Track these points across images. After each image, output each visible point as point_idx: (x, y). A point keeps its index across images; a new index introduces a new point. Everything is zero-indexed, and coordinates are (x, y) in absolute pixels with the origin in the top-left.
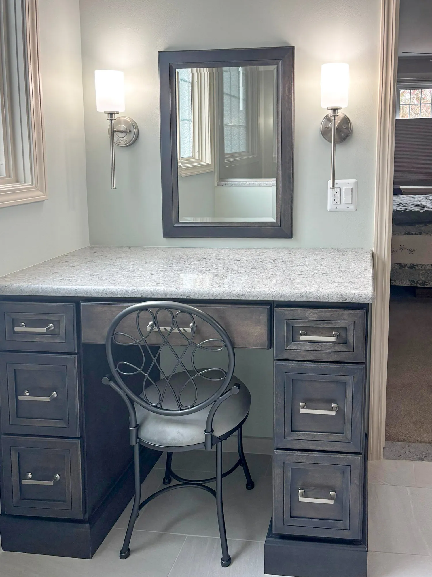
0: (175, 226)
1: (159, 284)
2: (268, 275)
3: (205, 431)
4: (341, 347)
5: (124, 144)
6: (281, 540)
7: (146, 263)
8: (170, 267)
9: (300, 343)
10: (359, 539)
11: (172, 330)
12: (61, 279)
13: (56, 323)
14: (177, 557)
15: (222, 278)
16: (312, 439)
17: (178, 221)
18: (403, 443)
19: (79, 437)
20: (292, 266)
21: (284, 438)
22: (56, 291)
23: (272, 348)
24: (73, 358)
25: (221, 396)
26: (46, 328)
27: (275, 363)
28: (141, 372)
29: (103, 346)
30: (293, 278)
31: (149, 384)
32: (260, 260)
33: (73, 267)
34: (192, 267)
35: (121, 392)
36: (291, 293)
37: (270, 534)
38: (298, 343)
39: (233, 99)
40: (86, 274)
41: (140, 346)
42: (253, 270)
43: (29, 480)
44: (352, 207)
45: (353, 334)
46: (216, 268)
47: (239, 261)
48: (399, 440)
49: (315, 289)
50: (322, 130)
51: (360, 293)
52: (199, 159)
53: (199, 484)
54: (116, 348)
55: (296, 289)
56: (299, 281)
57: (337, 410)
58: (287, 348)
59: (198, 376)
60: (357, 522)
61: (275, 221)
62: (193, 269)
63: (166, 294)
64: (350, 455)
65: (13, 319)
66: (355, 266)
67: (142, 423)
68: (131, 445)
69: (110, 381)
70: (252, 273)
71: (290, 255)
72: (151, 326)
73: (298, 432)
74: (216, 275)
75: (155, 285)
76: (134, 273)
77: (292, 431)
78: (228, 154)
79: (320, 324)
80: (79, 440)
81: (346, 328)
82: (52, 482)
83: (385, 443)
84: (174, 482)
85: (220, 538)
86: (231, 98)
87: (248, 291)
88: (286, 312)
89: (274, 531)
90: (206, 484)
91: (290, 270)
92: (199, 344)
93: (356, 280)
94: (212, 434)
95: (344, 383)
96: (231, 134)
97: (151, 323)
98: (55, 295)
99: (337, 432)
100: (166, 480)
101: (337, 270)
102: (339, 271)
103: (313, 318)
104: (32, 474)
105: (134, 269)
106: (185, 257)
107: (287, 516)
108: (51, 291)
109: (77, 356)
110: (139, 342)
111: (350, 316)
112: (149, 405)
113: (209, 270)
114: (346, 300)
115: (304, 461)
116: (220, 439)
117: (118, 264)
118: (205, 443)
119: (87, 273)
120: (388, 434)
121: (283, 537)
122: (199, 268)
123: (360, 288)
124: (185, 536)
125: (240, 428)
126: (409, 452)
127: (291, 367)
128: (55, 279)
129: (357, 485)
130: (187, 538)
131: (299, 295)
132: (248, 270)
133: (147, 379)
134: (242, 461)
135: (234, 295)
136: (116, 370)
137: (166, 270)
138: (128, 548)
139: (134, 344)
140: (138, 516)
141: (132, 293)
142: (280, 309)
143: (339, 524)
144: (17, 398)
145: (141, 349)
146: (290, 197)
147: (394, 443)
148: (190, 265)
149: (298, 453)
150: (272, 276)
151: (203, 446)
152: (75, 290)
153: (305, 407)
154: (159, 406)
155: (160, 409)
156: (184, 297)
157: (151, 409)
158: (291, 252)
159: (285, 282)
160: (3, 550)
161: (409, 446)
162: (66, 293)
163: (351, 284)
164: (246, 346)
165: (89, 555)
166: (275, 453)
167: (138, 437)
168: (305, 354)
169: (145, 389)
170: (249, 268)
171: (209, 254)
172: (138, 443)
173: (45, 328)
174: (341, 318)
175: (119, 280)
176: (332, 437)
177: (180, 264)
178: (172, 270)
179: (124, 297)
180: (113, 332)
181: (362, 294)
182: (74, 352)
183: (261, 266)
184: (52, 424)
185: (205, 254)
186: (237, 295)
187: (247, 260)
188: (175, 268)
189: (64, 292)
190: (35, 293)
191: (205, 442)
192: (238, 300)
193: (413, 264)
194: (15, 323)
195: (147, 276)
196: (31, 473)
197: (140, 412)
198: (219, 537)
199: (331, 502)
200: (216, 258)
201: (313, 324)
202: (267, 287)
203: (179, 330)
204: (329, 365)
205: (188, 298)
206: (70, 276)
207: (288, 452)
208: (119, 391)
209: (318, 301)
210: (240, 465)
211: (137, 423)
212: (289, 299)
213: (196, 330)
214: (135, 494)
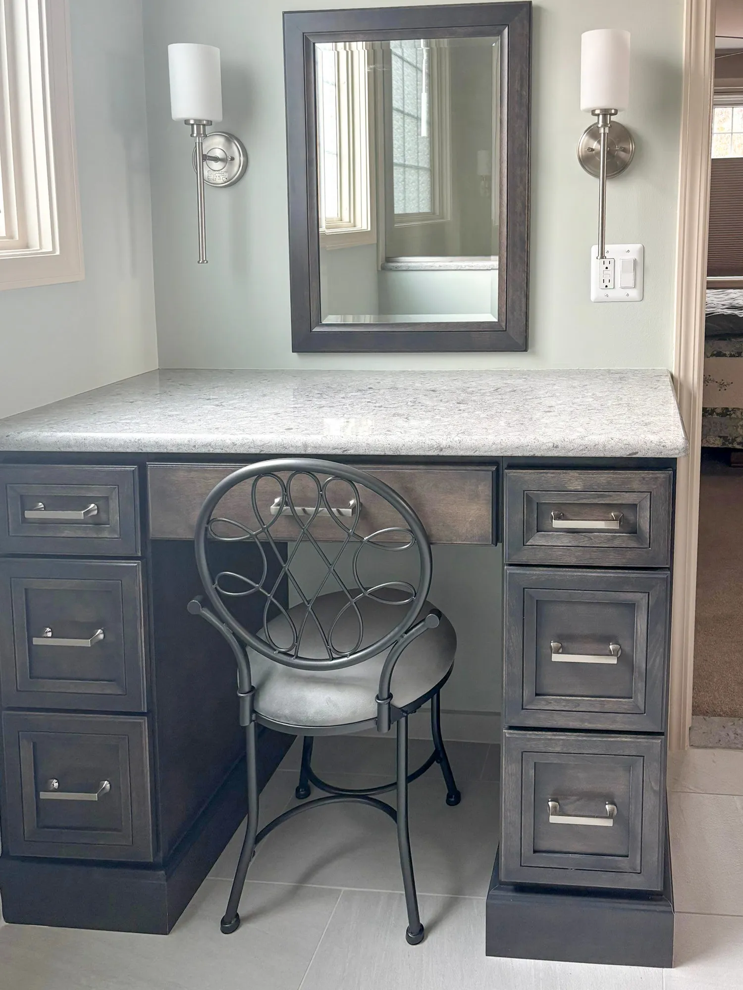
0: (313, 330)
1: (292, 429)
2: (489, 413)
3: (378, 697)
4: (624, 541)
5: (221, 181)
6: (518, 895)
7: (264, 395)
8: (309, 402)
9: (551, 533)
10: (659, 890)
11: (316, 512)
12: (110, 422)
13: (103, 501)
14: (326, 928)
15: (406, 418)
16: (574, 710)
17: (319, 323)
18: (724, 718)
19: (146, 711)
20: (530, 397)
21: (523, 709)
22: (102, 442)
23: (499, 544)
24: (134, 566)
25: (406, 633)
26: (83, 512)
27: (506, 571)
28: (261, 589)
29: (189, 545)
30: (537, 417)
31: (274, 613)
32: (472, 389)
33: (132, 402)
34: (348, 401)
35: (222, 628)
36: (536, 441)
37: (496, 883)
38: (547, 534)
39: (408, 120)
40: (155, 414)
41: (258, 543)
42: (461, 405)
43: (53, 792)
44: (634, 294)
45: (648, 517)
46: (393, 402)
47: (433, 391)
48: (715, 714)
49: (579, 434)
50: (580, 154)
51: (661, 440)
52: (350, 222)
53: (363, 796)
54: (213, 546)
55: (544, 435)
56: (548, 421)
57: (619, 656)
58: (527, 544)
59: (364, 597)
60: (654, 857)
61: (497, 320)
62: (352, 405)
63: (305, 446)
64: (643, 736)
65: (21, 496)
66: (646, 397)
67: (262, 684)
68: (242, 725)
69: (203, 608)
70: (460, 410)
71: (525, 381)
72: (278, 505)
73: (548, 697)
74: (394, 414)
75: (285, 431)
76: (245, 412)
77: (537, 695)
78: (399, 215)
79: (589, 498)
80: (146, 718)
81: (636, 505)
82: (97, 794)
83: (692, 719)
84: (317, 793)
85: (404, 892)
86: (404, 117)
87: (457, 439)
88: (527, 478)
89: (503, 878)
90: (377, 796)
91: (528, 405)
92: (367, 538)
93: (652, 419)
94: (389, 703)
95: (631, 606)
96: (404, 180)
97: (277, 500)
98: (99, 450)
99: (618, 695)
100: (301, 790)
101: (614, 403)
102: (619, 405)
103: (575, 488)
104: (58, 782)
105: (243, 405)
106: (334, 386)
107: (527, 850)
108: (92, 443)
109: (140, 563)
110: (256, 535)
111: (644, 481)
112: (275, 650)
113: (381, 407)
114: (637, 453)
115: (558, 749)
116: (403, 711)
117: (211, 397)
118: (377, 720)
119: (157, 413)
120: (696, 703)
121: (521, 888)
122: (362, 402)
123: (660, 431)
124: (340, 890)
125: (436, 695)
126: (735, 734)
127: (534, 578)
128: (99, 423)
129: (655, 791)
130: (342, 892)
131: (551, 445)
132: (451, 405)
133: (272, 603)
134: (439, 755)
135: (431, 448)
136: (214, 586)
137: (302, 407)
138: (236, 914)
139: (248, 538)
140: (253, 856)
141: (242, 445)
142: (515, 473)
143: (623, 863)
144: (30, 641)
145: (261, 548)
146: (524, 275)
147: (707, 718)
148: (344, 398)
149: (549, 735)
150: (498, 414)
151: (372, 725)
152: (137, 440)
153: (561, 651)
154: (292, 652)
155: (294, 657)
156: (339, 452)
157: (278, 657)
158: (525, 375)
159: (523, 424)
160: (6, 922)
161: (734, 724)
162: (120, 446)
163: (644, 426)
164: (452, 540)
165: (164, 926)
166: (506, 736)
167: (253, 711)
168: (560, 553)
169: (267, 623)
170: (454, 402)
171: (378, 381)
172: (254, 721)
173: (81, 510)
174: (629, 487)
175: (217, 423)
176: (611, 704)
177: (326, 397)
178: (313, 406)
179: (228, 452)
180: (207, 518)
181: (666, 441)
182: (136, 556)
183: (473, 398)
184: (95, 688)
185: (370, 381)
186: (436, 446)
187: (447, 389)
188: (318, 403)
189: (117, 443)
190: (63, 447)
191: (376, 718)
192: (438, 456)
193: (727, 409)
194: (26, 503)
195: (268, 416)
196: (56, 779)
197: (258, 664)
198: (402, 891)
199: (609, 823)
200: (391, 386)
201: (576, 499)
202: (490, 431)
203: (331, 513)
204: (605, 573)
205: (345, 453)
206: (127, 417)
207: (529, 734)
208: (221, 626)
209: (586, 456)
210: (435, 762)
211: (252, 685)
212: (531, 454)
213: (361, 512)
214: (248, 813)
